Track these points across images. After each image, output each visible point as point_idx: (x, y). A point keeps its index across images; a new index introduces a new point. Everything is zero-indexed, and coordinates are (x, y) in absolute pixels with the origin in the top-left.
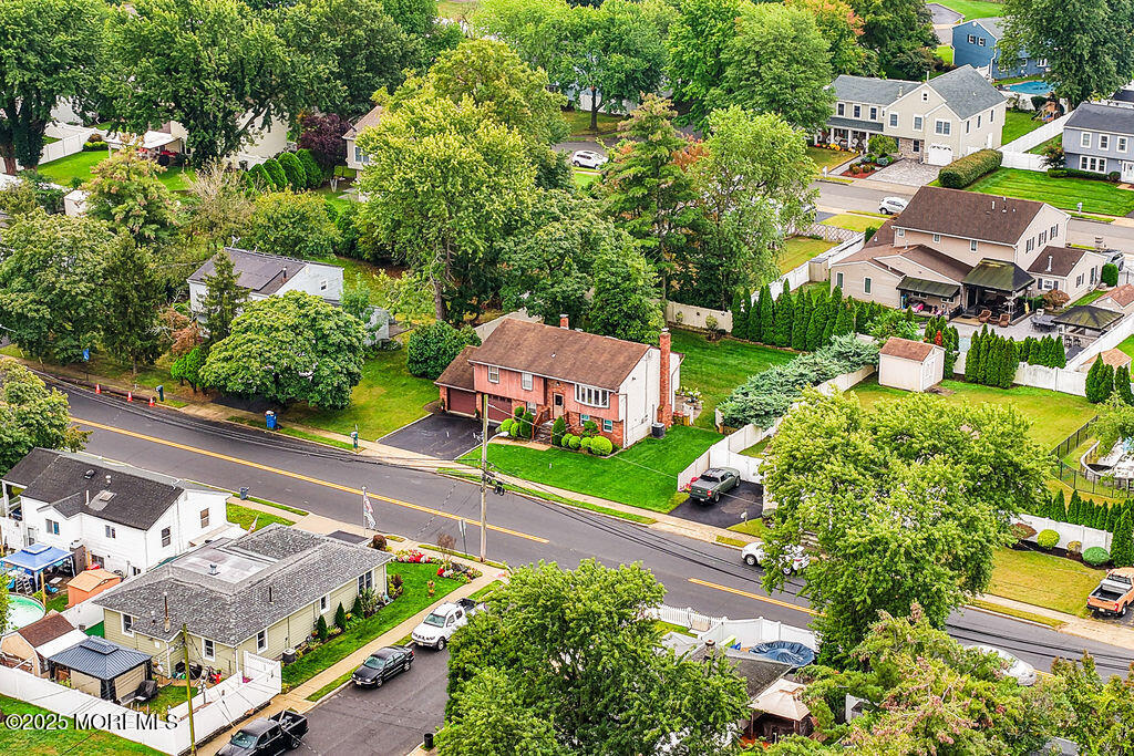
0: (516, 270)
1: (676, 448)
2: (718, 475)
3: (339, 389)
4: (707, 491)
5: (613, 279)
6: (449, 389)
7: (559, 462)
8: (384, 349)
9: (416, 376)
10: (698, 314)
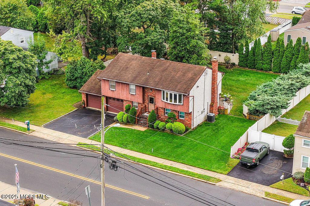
0: (125, 28)
1: (223, 128)
2: (258, 148)
3: (20, 95)
4: (252, 159)
5: (181, 31)
6: (87, 94)
7: (153, 138)
8: (55, 74)
9: (71, 88)
10: (220, 55)
